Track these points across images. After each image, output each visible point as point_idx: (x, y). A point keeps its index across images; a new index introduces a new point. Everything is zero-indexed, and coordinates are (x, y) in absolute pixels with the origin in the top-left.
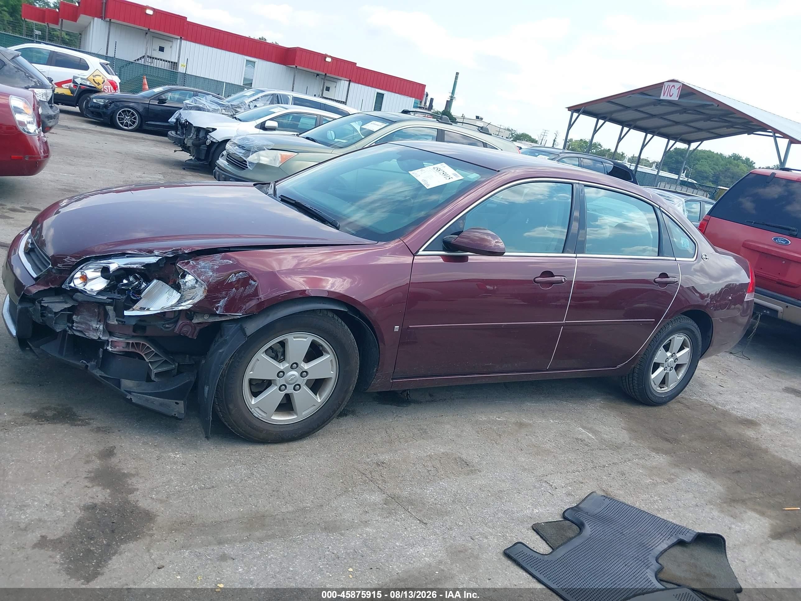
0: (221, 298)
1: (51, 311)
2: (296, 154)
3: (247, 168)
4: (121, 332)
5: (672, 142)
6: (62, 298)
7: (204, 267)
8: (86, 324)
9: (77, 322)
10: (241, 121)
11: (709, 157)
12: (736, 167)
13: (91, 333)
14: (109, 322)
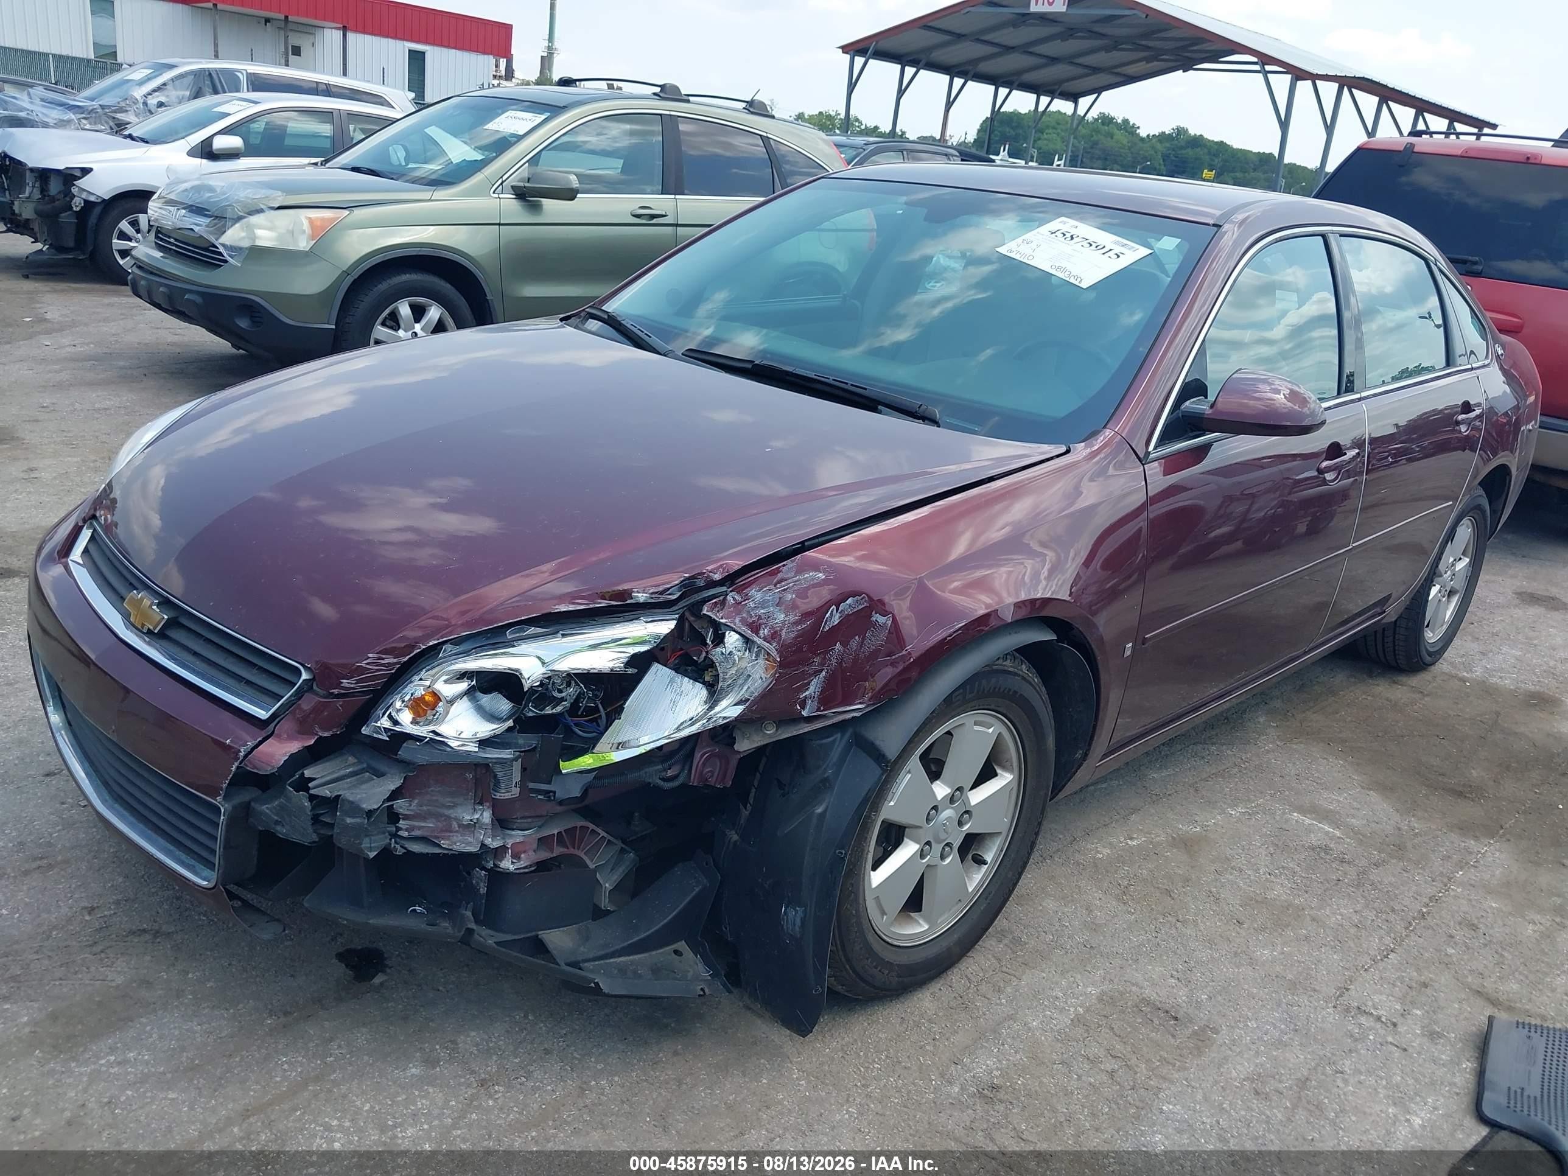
0: (811, 675)
1: (354, 809)
2: (346, 212)
3: (226, 261)
4: (527, 814)
5: (1044, 100)
6: (351, 760)
7: (763, 604)
8: (438, 816)
9: (406, 817)
10: (147, 142)
11: (1058, 124)
12: (1109, 139)
13: (457, 837)
14: (498, 796)
